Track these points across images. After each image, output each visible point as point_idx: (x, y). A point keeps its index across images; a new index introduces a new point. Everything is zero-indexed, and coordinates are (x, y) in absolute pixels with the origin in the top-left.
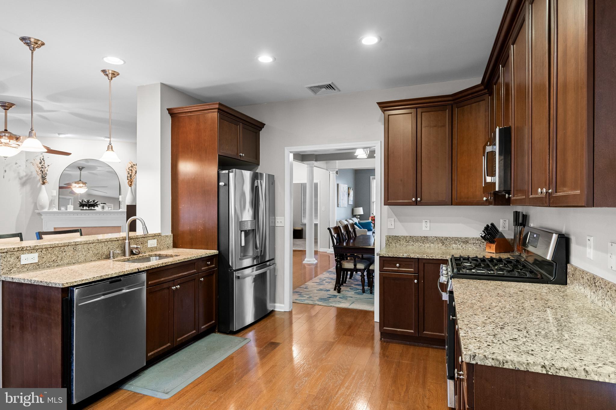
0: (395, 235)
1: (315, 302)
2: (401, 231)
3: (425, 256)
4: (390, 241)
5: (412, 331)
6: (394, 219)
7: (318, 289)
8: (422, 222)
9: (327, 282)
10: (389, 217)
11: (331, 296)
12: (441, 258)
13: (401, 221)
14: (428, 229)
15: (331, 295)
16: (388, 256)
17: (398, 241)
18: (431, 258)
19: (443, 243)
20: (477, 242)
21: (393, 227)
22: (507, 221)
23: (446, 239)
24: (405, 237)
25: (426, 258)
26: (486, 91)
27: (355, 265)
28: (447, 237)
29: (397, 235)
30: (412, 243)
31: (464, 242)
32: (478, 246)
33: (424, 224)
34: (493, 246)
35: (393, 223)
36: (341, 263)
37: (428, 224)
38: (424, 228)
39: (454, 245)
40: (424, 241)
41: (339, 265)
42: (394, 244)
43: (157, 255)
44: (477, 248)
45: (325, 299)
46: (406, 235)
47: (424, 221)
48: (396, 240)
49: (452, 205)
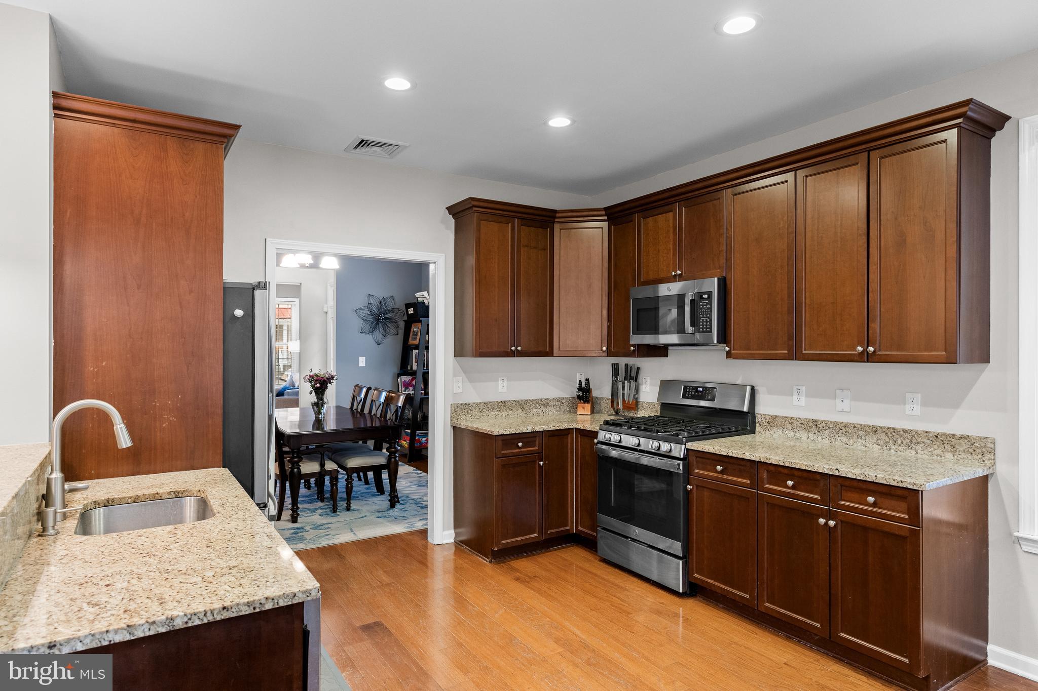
0: (464, 402)
2: (472, 396)
3: (552, 426)
4: (458, 412)
5: (535, 535)
6: (461, 378)
8: (497, 380)
10: (455, 375)
12: (567, 427)
13: (471, 381)
14: (505, 390)
17: (469, 411)
18: (558, 428)
19: (523, 409)
20: (557, 404)
21: (460, 390)
22: (583, 375)
23: (526, 402)
24: (478, 404)
25: (552, 429)
27: (322, 465)
28: (526, 399)
29: (467, 403)
30: (487, 412)
31: (544, 405)
32: (558, 409)
33: (500, 383)
35: (461, 385)
36: (300, 466)
37: (505, 382)
38: (500, 390)
39: (535, 410)
40: (501, 408)
41: (296, 470)
42: (463, 417)
44: (557, 411)
46: (478, 401)
47: (500, 379)
48: (466, 411)
49: (553, 356)
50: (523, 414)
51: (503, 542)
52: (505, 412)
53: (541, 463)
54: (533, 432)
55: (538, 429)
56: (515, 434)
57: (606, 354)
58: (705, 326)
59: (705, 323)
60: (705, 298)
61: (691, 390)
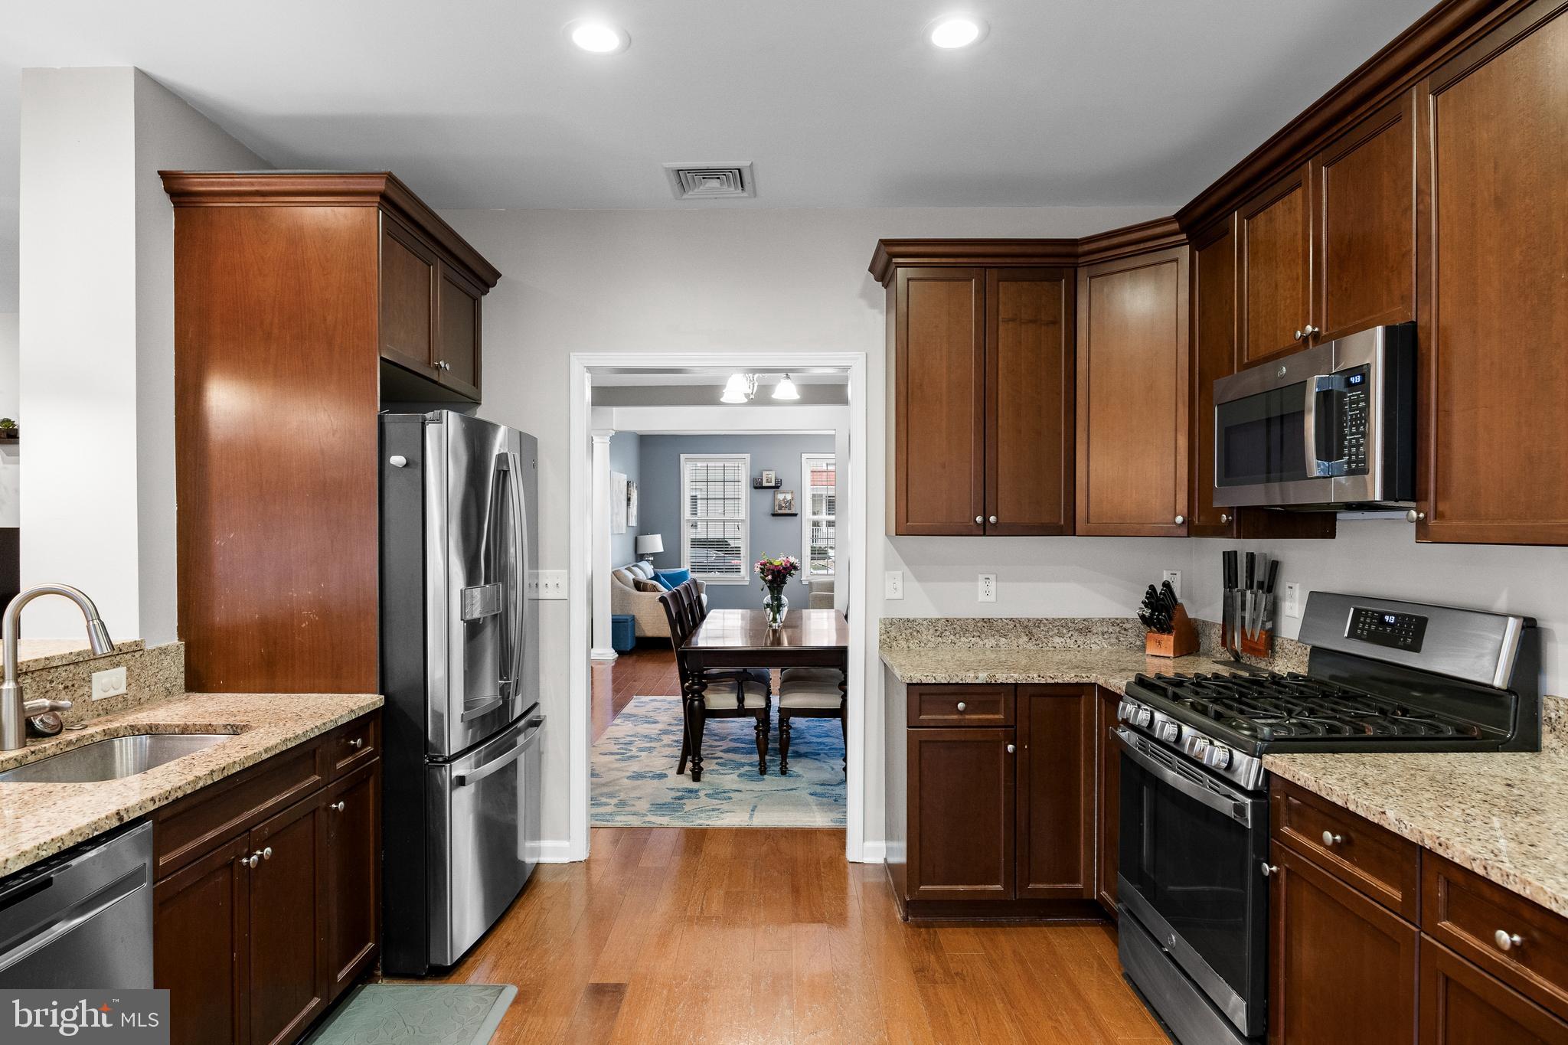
0: (905, 616)
1: (647, 819)
2: (922, 605)
3: (1035, 675)
4: (893, 634)
5: (999, 887)
6: (901, 572)
7: (629, 774)
8: (976, 580)
9: (641, 750)
10: (888, 567)
11: (681, 793)
12: (1076, 680)
13: (920, 578)
14: (992, 598)
15: (678, 790)
16: (934, 681)
17: (915, 633)
18: (1050, 681)
19: (1030, 636)
20: (1111, 630)
21: (899, 595)
22: (1179, 574)
23: (1038, 623)
24: (932, 623)
25: (1037, 682)
26: (1184, 236)
27: (741, 700)
28: (1039, 617)
29: (911, 617)
30: (952, 637)
31: (1080, 631)
32: (1113, 640)
33: (981, 584)
34: (1169, 640)
35: (899, 585)
36: (704, 697)
37: (993, 584)
38: (982, 597)
39: (1057, 640)
40: (981, 632)
41: (696, 703)
42: (903, 643)
43: (138, 730)
44: (1111, 645)
45: (669, 803)
46: (934, 614)
47: (981, 577)
48: (908, 632)
49: (1074, 535)
50: (1031, 646)
51: (922, 888)
52: (992, 639)
53: (1010, 748)
54: (990, 684)
55: (1002, 677)
56: (949, 684)
57: (1184, 531)
58: (1354, 457)
59: (1354, 449)
60: (1356, 384)
61: (1368, 620)
